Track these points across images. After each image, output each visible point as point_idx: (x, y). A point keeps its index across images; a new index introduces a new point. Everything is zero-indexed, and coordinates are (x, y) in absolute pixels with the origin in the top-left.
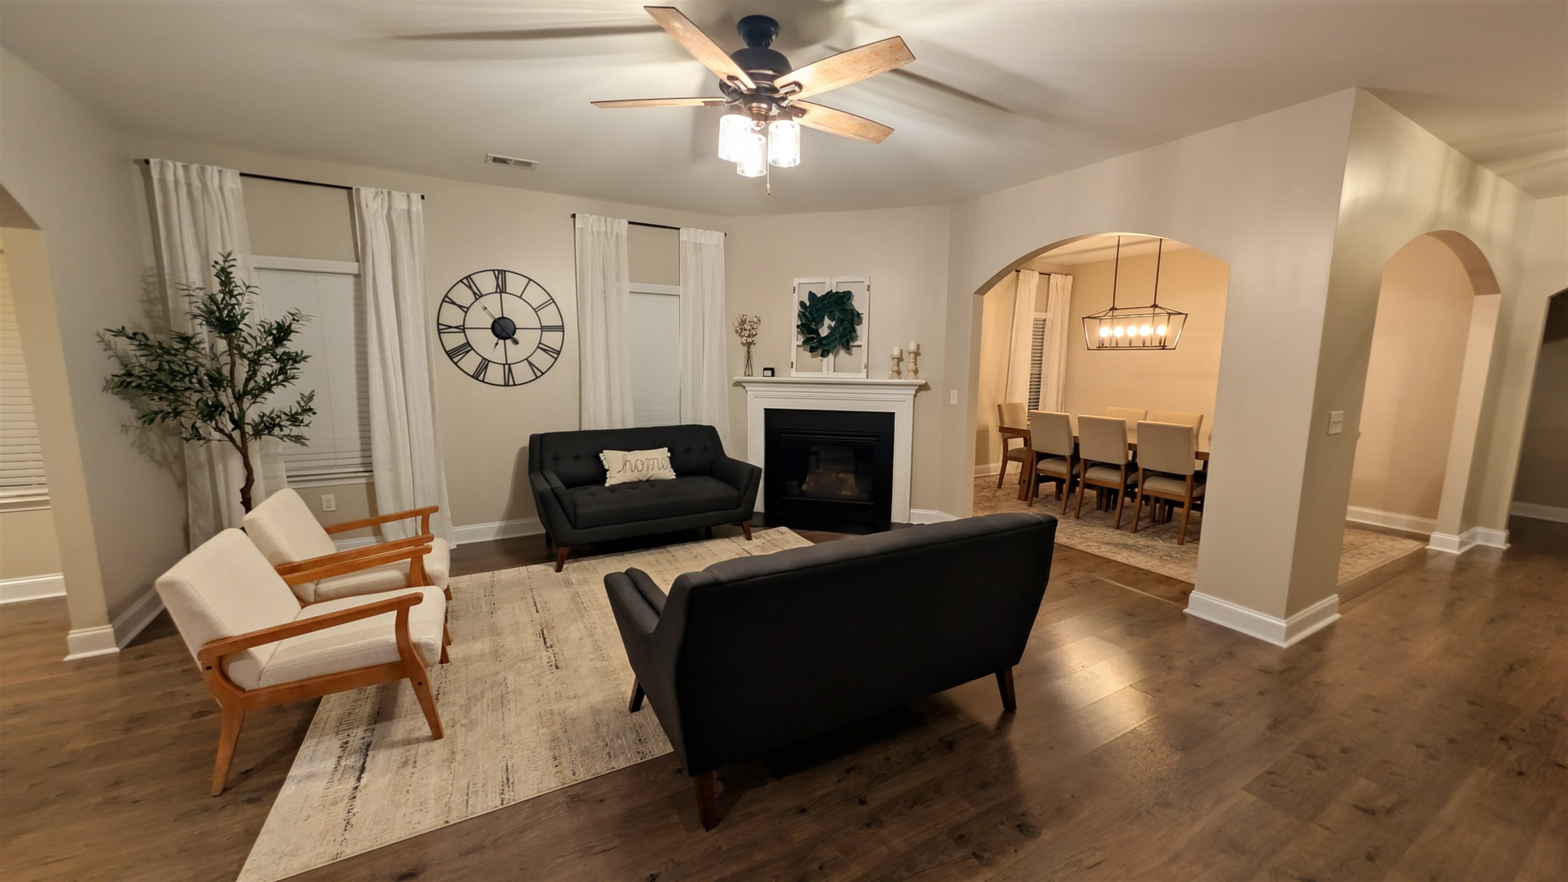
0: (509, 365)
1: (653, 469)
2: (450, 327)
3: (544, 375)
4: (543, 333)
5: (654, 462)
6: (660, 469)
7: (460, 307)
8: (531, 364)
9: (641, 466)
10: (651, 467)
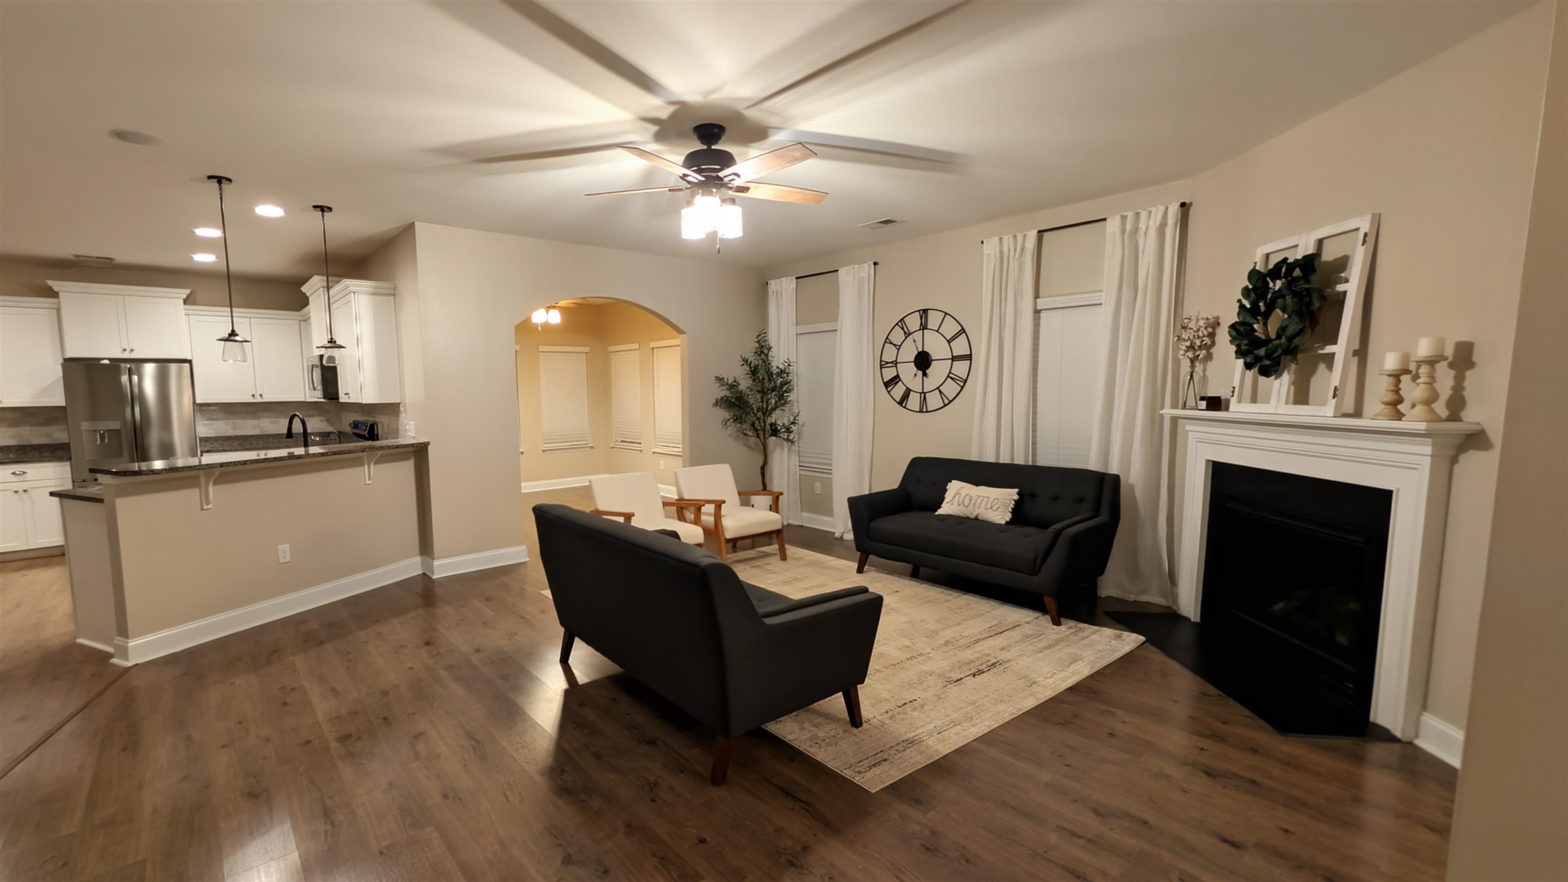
0: (925, 393)
1: (979, 508)
2: (887, 363)
3: (951, 403)
4: (954, 362)
5: (982, 500)
6: (987, 509)
7: (895, 345)
8: (940, 392)
9: (968, 501)
10: (977, 505)
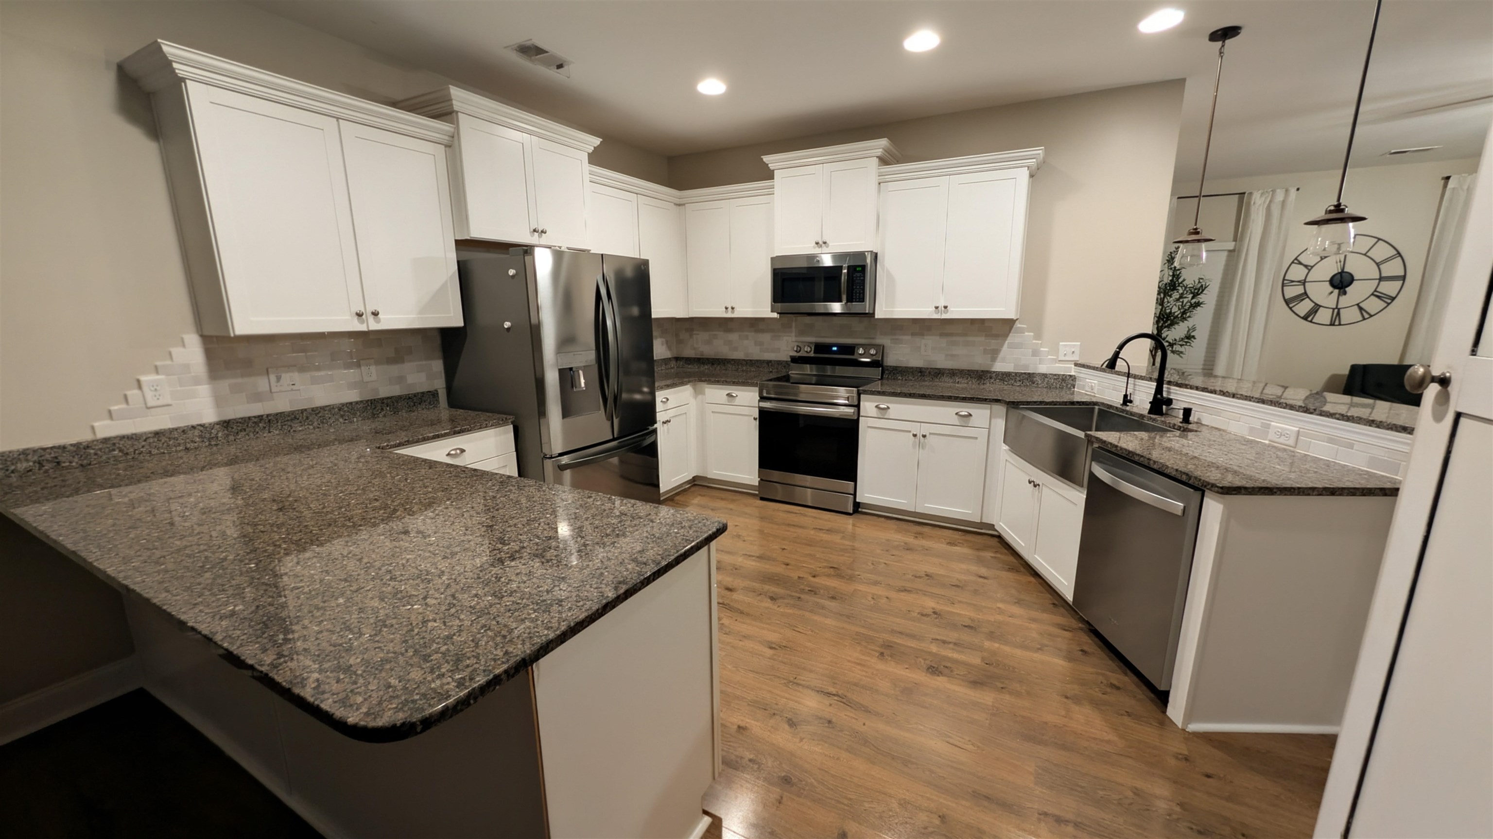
0: (1339, 309)
2: (1293, 281)
3: (1372, 318)
4: (1382, 282)
7: (1306, 266)
8: (1360, 307)
